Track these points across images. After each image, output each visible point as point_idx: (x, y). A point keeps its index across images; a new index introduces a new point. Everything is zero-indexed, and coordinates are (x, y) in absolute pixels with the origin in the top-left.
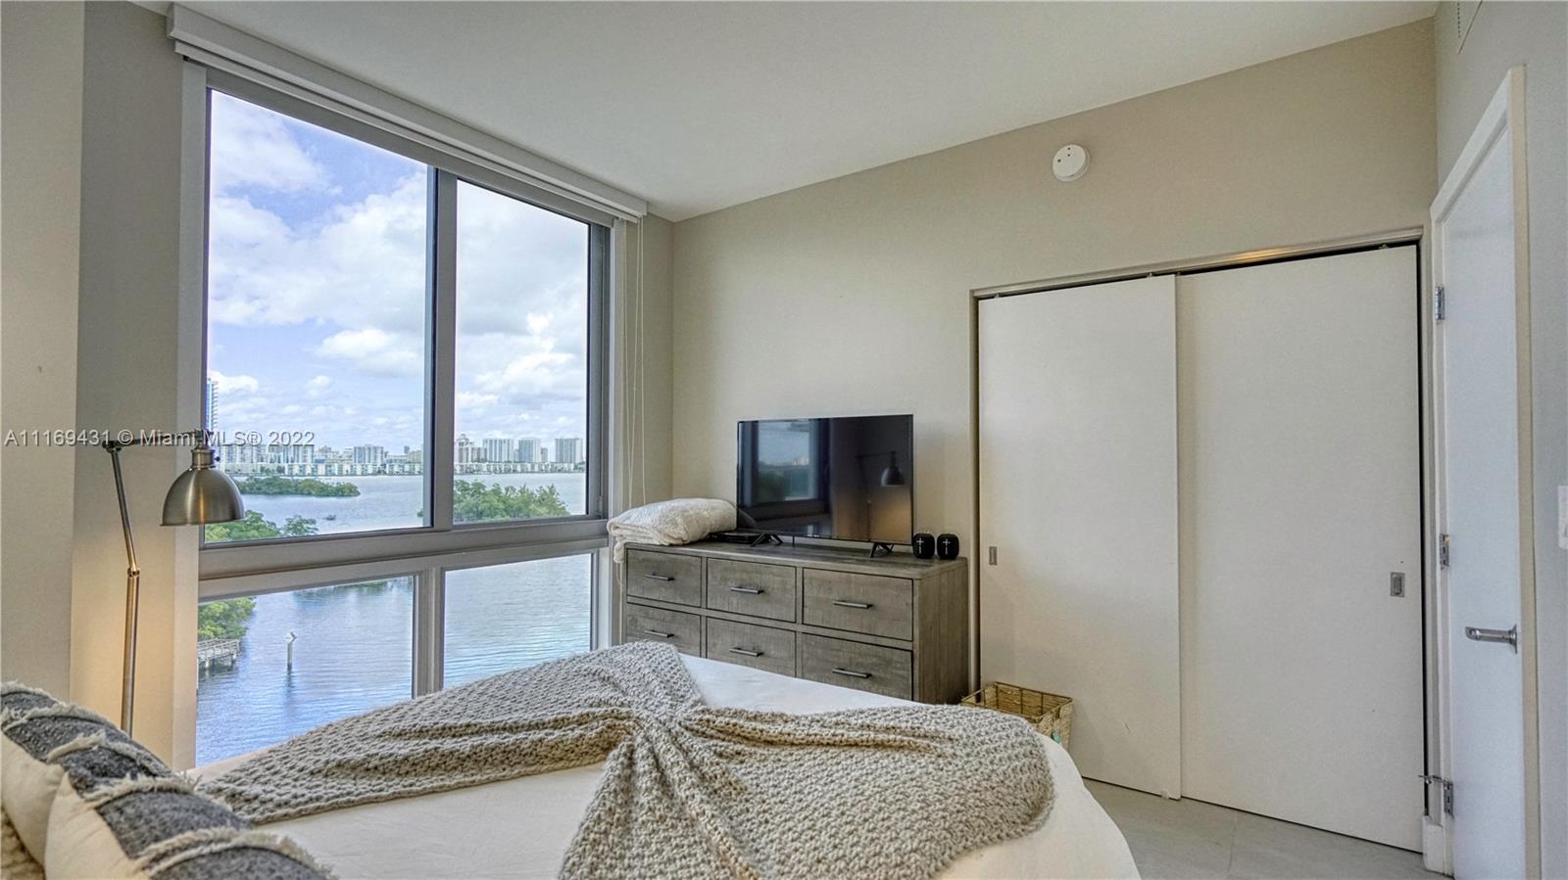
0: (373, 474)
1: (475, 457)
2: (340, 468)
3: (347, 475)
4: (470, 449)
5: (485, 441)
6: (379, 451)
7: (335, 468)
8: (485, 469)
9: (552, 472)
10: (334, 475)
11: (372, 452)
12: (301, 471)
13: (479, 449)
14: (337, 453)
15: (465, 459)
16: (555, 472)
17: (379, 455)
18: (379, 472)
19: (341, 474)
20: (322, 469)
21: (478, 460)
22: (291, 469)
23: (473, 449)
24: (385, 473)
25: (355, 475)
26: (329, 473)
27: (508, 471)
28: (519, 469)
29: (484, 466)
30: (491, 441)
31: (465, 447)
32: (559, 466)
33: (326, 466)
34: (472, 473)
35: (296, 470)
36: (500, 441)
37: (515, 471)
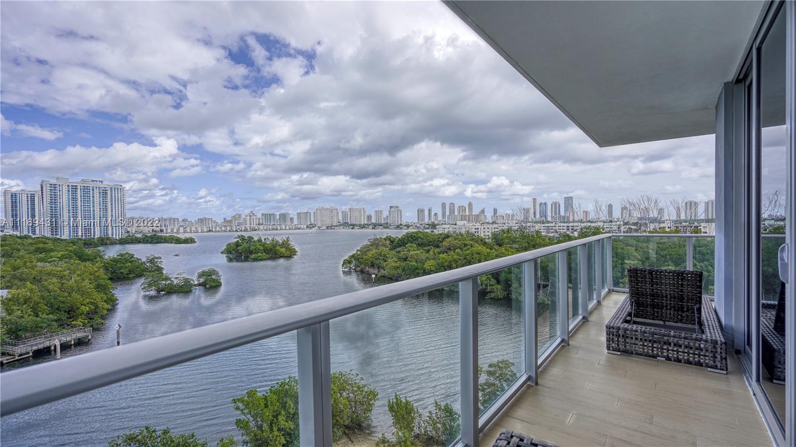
0: (207, 232)
1: (257, 223)
2: (191, 230)
3: (194, 232)
4: (255, 219)
5: (263, 215)
6: (210, 220)
7: (188, 229)
8: (262, 228)
9: (295, 229)
10: (188, 232)
11: (207, 221)
12: (171, 231)
13: (259, 218)
14: (191, 221)
15: (252, 224)
16: (297, 229)
17: (210, 222)
18: (210, 231)
19: (191, 232)
20: (182, 230)
21: (259, 225)
22: (166, 230)
24: (212, 231)
25: (197, 232)
26: (185, 232)
27: (273, 229)
28: (279, 228)
29: (261, 227)
30: (265, 215)
31: (252, 218)
32: (299, 226)
33: (184, 229)
34: (255, 230)
35: (169, 230)
36: (270, 214)
37: (277, 229)
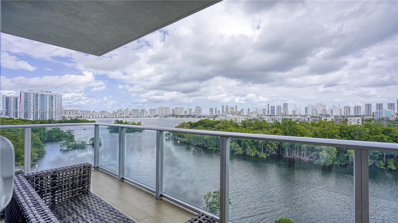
0: (104, 118)
1: (130, 114)
2: (96, 117)
3: (97, 118)
4: (128, 112)
5: (132, 110)
6: (106, 112)
7: (94, 116)
8: (131, 117)
9: (148, 117)
10: (94, 118)
11: (104, 112)
12: (86, 117)
13: (130, 112)
14: (97, 112)
15: (127, 114)
19: (96, 118)
20: (91, 117)
21: (130, 115)
22: (84, 117)
23: (129, 112)
24: (107, 117)
25: (99, 118)
27: (137, 117)
28: (140, 117)
30: (134, 110)
31: (127, 111)
32: (150, 116)
33: (92, 116)
34: (128, 117)
35: (85, 117)
36: (136, 110)
